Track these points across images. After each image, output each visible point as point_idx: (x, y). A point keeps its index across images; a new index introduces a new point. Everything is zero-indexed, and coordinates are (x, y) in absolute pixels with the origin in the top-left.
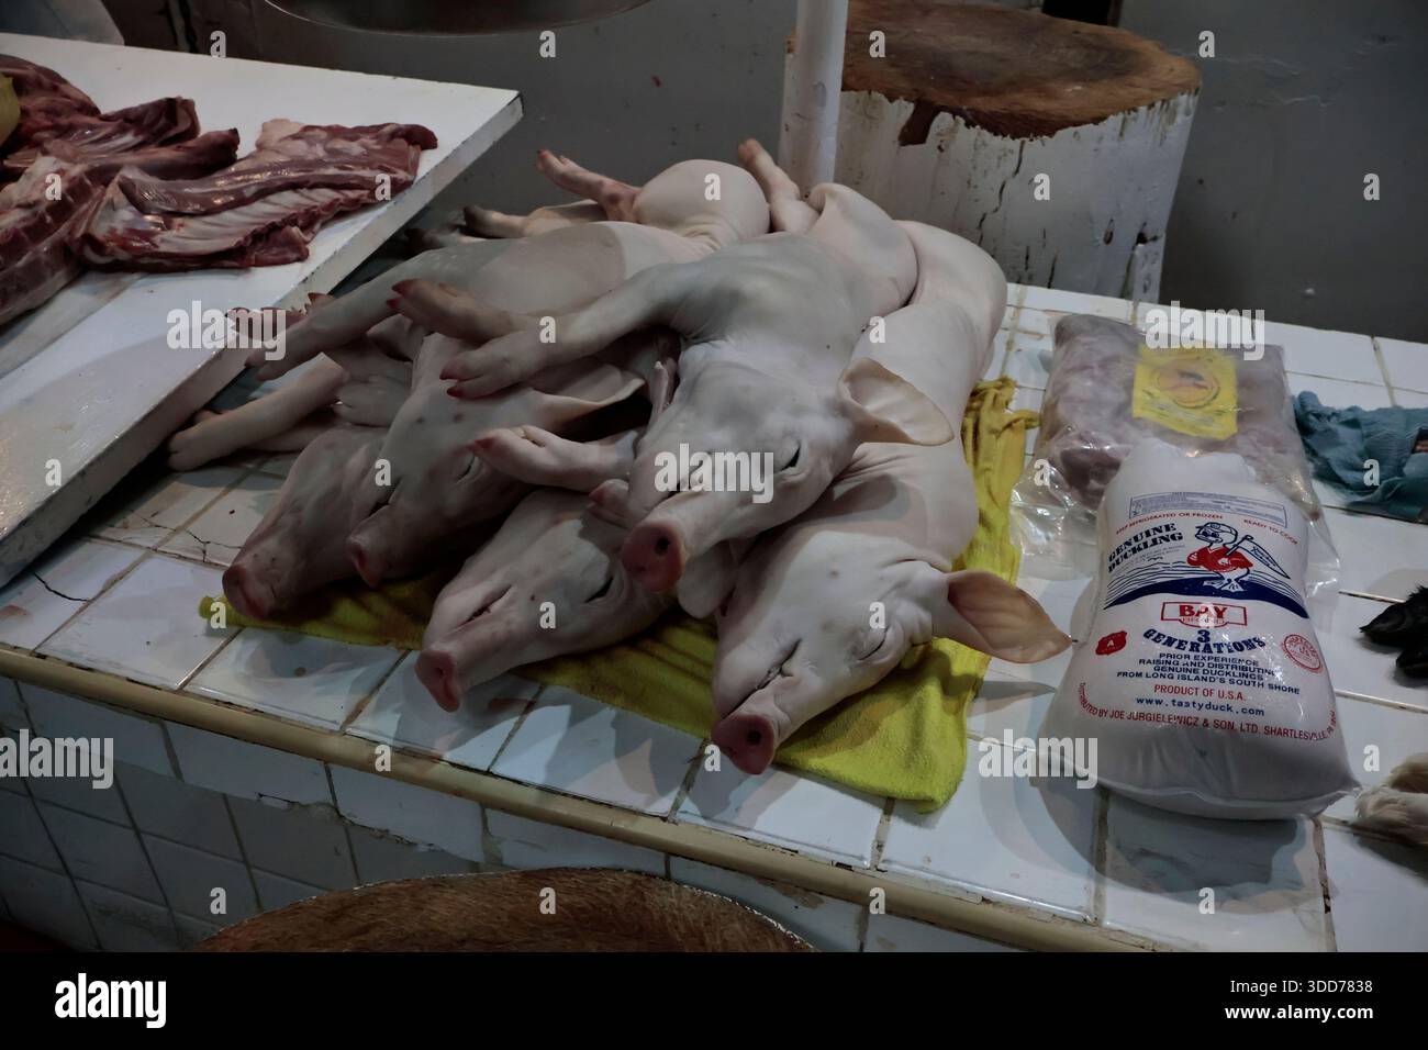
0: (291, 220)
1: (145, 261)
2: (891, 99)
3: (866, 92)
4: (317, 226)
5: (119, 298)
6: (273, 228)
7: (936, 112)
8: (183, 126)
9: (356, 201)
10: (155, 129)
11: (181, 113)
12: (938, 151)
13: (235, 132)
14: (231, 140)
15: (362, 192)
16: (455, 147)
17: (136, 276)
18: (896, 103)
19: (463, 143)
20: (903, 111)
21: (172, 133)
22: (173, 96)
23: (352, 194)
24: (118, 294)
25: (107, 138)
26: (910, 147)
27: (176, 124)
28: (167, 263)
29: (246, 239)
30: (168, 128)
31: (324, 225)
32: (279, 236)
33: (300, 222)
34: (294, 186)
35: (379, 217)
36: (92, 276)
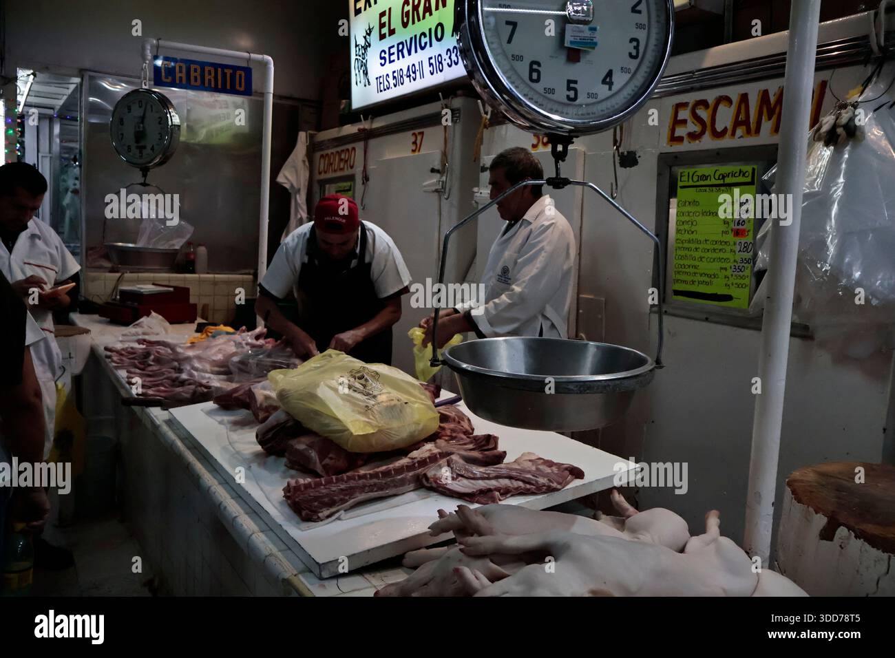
0: (498, 489)
1: (440, 489)
2: (817, 513)
3: (806, 506)
4: (509, 495)
5: (426, 500)
6: (490, 490)
7: (839, 526)
8: (491, 446)
9: (529, 490)
10: (480, 445)
11: (492, 441)
12: (839, 548)
13: (505, 452)
14: (503, 455)
15: (532, 486)
16: (591, 480)
17: (435, 494)
18: (819, 515)
19: (597, 480)
20: (820, 521)
21: (486, 448)
22: (491, 434)
23: (528, 486)
24: (425, 498)
25: (465, 444)
26: (825, 541)
27: (488, 445)
28: (447, 492)
29: (477, 491)
30: (484, 446)
31: (512, 496)
32: (490, 493)
33: (502, 491)
34: (510, 478)
35: (537, 499)
36: (423, 489)
